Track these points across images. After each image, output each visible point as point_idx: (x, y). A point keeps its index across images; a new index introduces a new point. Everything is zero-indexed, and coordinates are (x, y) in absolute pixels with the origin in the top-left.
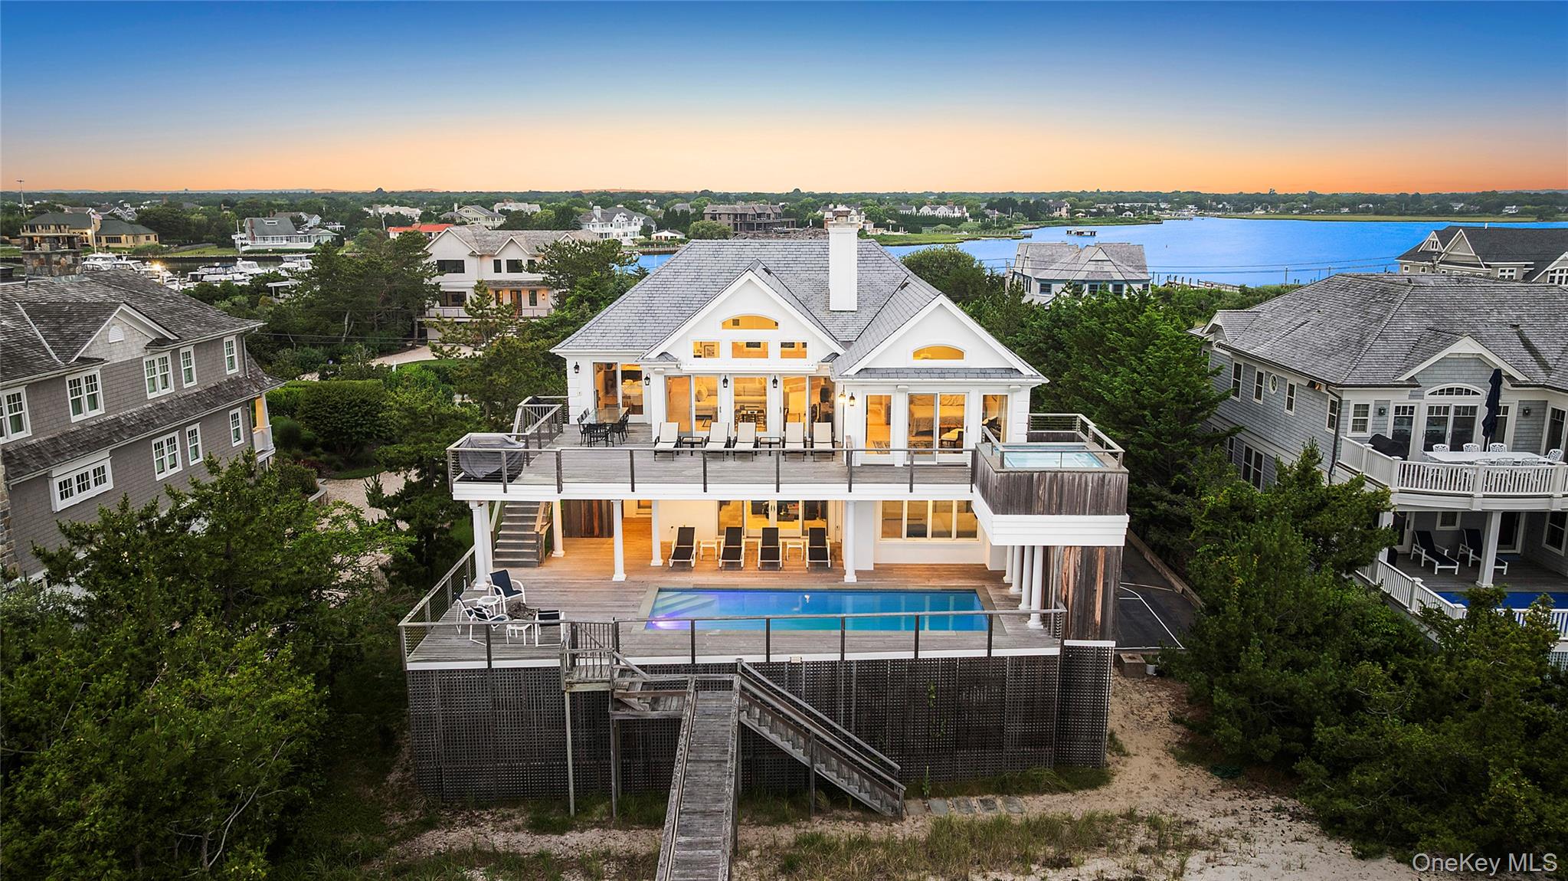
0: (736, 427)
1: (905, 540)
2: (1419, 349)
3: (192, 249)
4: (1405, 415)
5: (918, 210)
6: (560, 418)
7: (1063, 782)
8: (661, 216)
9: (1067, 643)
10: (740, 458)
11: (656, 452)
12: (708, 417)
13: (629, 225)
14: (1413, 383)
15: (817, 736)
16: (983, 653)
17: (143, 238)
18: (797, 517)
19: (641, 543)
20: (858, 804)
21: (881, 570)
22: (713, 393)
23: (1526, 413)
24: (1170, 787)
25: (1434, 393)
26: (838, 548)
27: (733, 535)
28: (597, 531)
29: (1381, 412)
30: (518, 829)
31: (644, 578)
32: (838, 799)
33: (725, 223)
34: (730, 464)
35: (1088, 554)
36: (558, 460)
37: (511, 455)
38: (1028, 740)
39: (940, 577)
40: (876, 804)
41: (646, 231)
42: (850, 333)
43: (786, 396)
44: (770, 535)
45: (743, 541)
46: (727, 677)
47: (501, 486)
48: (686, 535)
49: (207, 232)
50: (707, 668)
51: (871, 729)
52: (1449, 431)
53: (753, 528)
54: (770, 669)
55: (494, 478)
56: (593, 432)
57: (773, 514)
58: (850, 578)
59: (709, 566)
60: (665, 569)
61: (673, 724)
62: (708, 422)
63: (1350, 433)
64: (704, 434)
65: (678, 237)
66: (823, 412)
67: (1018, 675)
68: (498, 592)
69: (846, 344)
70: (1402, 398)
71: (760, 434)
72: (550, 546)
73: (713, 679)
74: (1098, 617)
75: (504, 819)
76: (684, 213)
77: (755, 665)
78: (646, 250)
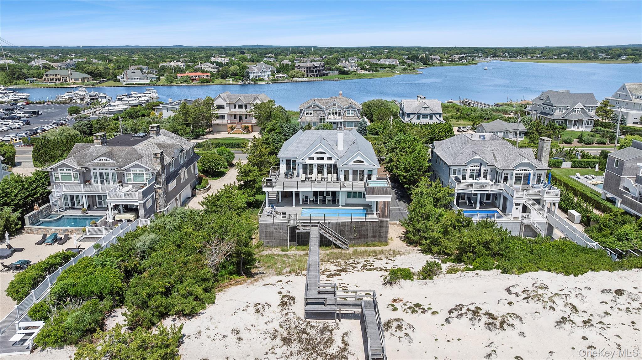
0: (317, 175)
1: (352, 199)
2: (469, 156)
4: (465, 172)
5: (379, 60)
6: (279, 172)
7: (380, 245)
8: (278, 66)
9: (380, 219)
10: (318, 182)
11: (301, 181)
13: (267, 71)
14: (465, 165)
15: (333, 235)
16: (364, 220)
17: (87, 79)
21: (346, 205)
24: (400, 246)
27: (316, 197)
28: (287, 196)
29: (459, 171)
30: (279, 251)
33: (302, 70)
34: (316, 183)
35: (384, 202)
36: (283, 183)
38: (373, 237)
40: (344, 247)
41: (273, 73)
42: (341, 155)
46: (317, 224)
47: (272, 188)
49: (109, 75)
50: (313, 223)
51: (343, 234)
52: (475, 175)
54: (324, 223)
57: (325, 194)
58: (340, 206)
59: (311, 204)
60: (303, 204)
62: (311, 174)
64: (311, 176)
65: (285, 76)
66: (336, 172)
67: (371, 224)
68: (272, 209)
69: (340, 157)
70: (464, 168)
71: (322, 177)
72: (279, 199)
73: (314, 225)
74: (386, 214)
75: (276, 249)
76: (287, 65)
77: (322, 222)
78: (273, 82)
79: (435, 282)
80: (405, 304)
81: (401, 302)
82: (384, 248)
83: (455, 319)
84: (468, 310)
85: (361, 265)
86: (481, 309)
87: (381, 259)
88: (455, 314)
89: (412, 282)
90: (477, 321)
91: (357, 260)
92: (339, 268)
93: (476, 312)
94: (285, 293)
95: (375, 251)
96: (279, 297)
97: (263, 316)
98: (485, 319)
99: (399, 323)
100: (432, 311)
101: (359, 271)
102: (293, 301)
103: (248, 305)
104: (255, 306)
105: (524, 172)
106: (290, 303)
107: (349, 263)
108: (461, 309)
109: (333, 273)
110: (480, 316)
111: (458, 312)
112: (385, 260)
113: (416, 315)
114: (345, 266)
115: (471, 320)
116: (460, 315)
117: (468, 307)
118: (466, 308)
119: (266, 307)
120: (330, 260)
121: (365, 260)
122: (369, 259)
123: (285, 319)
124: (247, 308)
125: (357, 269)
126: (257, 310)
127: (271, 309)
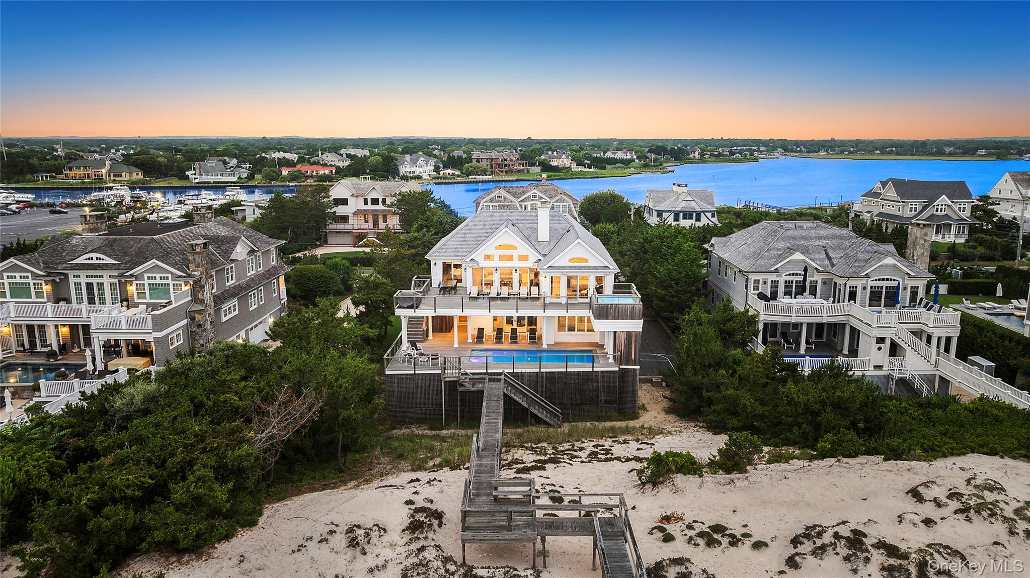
0: (501, 289)
1: (567, 332)
2: (782, 256)
3: (163, 181)
4: (775, 284)
5: (605, 153)
6: (429, 285)
7: (621, 418)
8: (445, 159)
9: (621, 367)
10: (503, 300)
11: (470, 298)
12: (490, 284)
13: (427, 166)
14: (776, 271)
15: (531, 397)
16: (591, 370)
17: (134, 174)
18: (525, 325)
19: (463, 335)
20: (545, 423)
21: (556, 344)
22: (492, 274)
23: (825, 283)
24: (660, 420)
25: (787, 275)
26: (540, 337)
27: (499, 331)
28: (444, 330)
29: (765, 283)
30: (425, 430)
31: (466, 346)
32: (539, 421)
33: (484, 164)
34: (499, 302)
35: (629, 334)
36: (435, 300)
37: (417, 298)
38: (608, 402)
39: (580, 346)
40: (552, 422)
41: (437, 169)
42: (546, 251)
43: (520, 275)
44: (514, 331)
45: (503, 333)
46: (499, 377)
47: (413, 310)
48: (481, 331)
49: (171, 170)
50: (491, 374)
51: (551, 397)
52: (794, 290)
53: (507, 329)
54: (514, 374)
55: (411, 307)
56: (444, 290)
57: (515, 323)
58: (545, 346)
59: (490, 342)
60: (473, 343)
61: (481, 392)
62: (489, 286)
63: (752, 292)
64: (488, 291)
65: (456, 173)
66: (535, 283)
67: (603, 377)
68: (413, 349)
69: (544, 256)
70: (773, 277)
71: (510, 291)
72: (427, 336)
73: (494, 378)
74: (633, 358)
75: (420, 427)
76: (460, 157)
77: (509, 373)
78: (437, 181)
79: (750, 479)
80: (690, 527)
81: (680, 523)
82: (631, 424)
83: (810, 558)
84: (836, 536)
85: (587, 452)
86: (865, 536)
87: (625, 442)
88: (807, 547)
89: (700, 480)
90: (862, 562)
91: (578, 444)
92: (543, 458)
93: (856, 541)
94: (420, 502)
95: (612, 429)
96: (406, 511)
97: (365, 554)
98: (878, 557)
99: (683, 569)
100: (753, 540)
101: (582, 462)
102: (437, 522)
103: (333, 528)
104: (350, 531)
105: (885, 284)
106: (430, 526)
107: (563, 449)
108: (819, 535)
109: (530, 465)
110: (867, 551)
111: (815, 543)
112: (634, 445)
113: (718, 550)
114: (553, 453)
115: (847, 559)
116: (819, 548)
117: (837, 529)
118: (830, 532)
119: (374, 534)
120: (525, 445)
121: (594, 443)
122: (602, 442)
123: (416, 560)
124: (329, 537)
125: (580, 460)
126: (354, 539)
127: (386, 538)
